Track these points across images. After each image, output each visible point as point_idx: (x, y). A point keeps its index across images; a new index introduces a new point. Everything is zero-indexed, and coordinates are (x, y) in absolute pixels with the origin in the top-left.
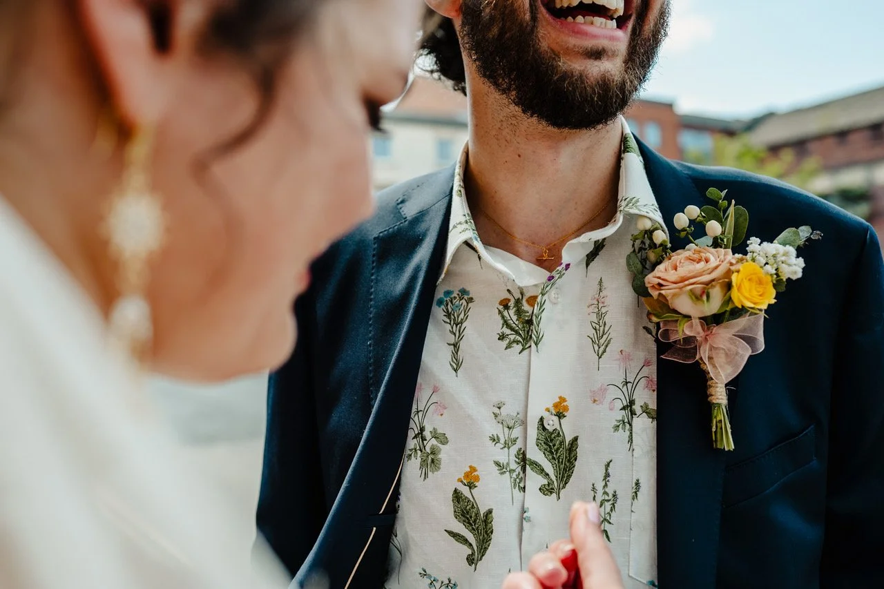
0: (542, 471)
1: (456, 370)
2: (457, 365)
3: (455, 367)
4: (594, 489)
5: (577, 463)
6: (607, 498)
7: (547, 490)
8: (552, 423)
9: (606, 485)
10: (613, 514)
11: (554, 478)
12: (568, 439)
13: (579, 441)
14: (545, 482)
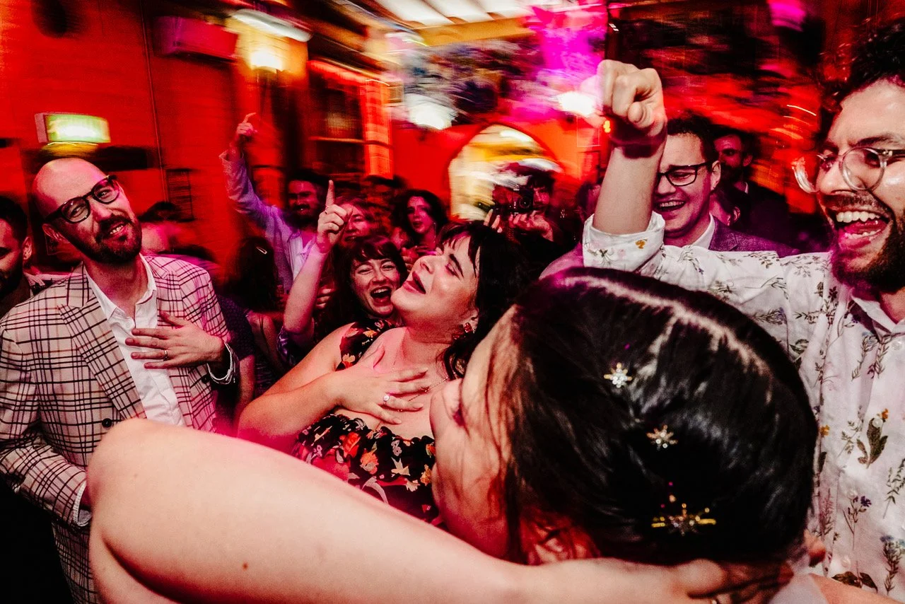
0: (864, 449)
1: (853, 378)
2: (856, 375)
3: (854, 375)
4: (891, 471)
5: (883, 451)
6: (899, 478)
7: (862, 460)
8: (878, 423)
9: (900, 471)
10: (901, 489)
11: (869, 455)
12: (882, 436)
13: (888, 439)
14: (863, 456)
